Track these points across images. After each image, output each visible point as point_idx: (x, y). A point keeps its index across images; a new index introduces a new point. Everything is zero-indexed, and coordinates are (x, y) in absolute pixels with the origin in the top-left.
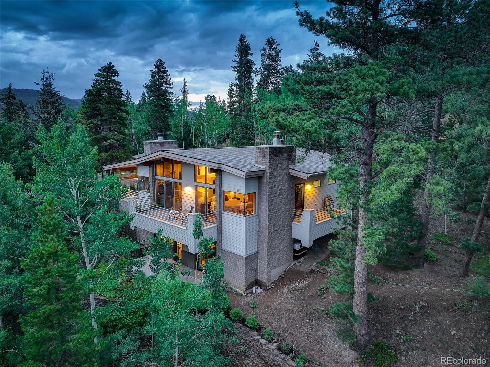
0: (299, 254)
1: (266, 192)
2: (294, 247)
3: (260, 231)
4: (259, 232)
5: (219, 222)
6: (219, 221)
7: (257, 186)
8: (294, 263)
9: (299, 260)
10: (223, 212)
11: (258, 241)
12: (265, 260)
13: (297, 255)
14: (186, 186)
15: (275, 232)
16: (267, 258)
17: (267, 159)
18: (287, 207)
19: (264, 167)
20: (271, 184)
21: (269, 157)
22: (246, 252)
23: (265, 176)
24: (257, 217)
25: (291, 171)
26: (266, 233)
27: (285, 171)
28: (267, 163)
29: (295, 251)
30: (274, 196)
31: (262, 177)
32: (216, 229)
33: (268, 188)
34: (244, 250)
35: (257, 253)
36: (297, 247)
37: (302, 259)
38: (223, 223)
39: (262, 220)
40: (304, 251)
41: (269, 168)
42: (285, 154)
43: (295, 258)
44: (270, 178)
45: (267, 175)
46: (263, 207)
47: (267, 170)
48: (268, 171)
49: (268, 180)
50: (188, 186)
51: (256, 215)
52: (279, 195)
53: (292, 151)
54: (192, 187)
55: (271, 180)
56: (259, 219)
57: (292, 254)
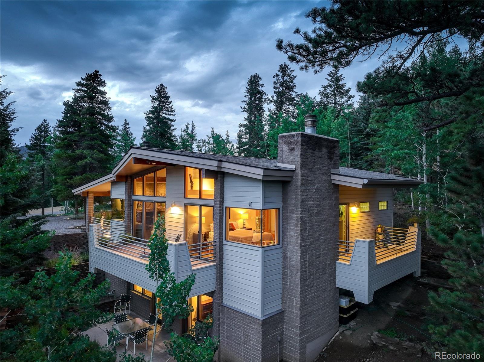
0: (348, 315)
1: (297, 207)
2: (339, 303)
3: (286, 275)
4: (284, 277)
5: (218, 259)
6: (218, 256)
7: (281, 199)
8: (341, 330)
9: (348, 325)
10: (225, 242)
11: (283, 290)
12: (296, 326)
13: (345, 316)
14: (172, 206)
15: (312, 277)
16: (299, 322)
17: (298, 152)
18: (329, 236)
19: (292, 167)
20: (305, 194)
21: (301, 149)
22: (263, 310)
23: (295, 180)
24: (281, 251)
25: (333, 177)
26: (297, 278)
27: (324, 177)
28: (298, 159)
29: (342, 310)
30: (310, 216)
31: (289, 182)
32: (213, 272)
33: (300, 200)
34: (259, 307)
35: (282, 313)
36: (344, 303)
37: (352, 323)
38: (225, 261)
39: (289, 255)
40: (355, 311)
41: (302, 167)
42: (324, 150)
43: (343, 321)
44: (302, 184)
45: (297, 179)
46: (292, 233)
47: (297, 171)
48: (299, 172)
49: (299, 187)
50: (175, 205)
51: (280, 246)
52: (317, 214)
53: (335, 147)
54: (180, 206)
55: (304, 188)
56: (284, 253)
57: (337, 315)
